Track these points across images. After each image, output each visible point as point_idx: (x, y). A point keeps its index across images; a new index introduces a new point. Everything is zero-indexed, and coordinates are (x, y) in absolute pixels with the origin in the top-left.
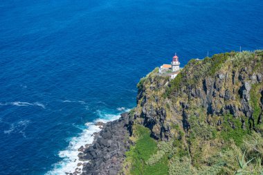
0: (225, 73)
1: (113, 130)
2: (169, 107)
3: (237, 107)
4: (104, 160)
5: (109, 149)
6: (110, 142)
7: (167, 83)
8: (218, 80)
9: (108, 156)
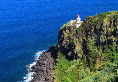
0: (106, 22)
1: (46, 56)
2: (76, 42)
3: (113, 40)
4: (43, 71)
5: (45, 66)
6: (45, 62)
7: (75, 29)
8: (103, 26)
9: (45, 69)
